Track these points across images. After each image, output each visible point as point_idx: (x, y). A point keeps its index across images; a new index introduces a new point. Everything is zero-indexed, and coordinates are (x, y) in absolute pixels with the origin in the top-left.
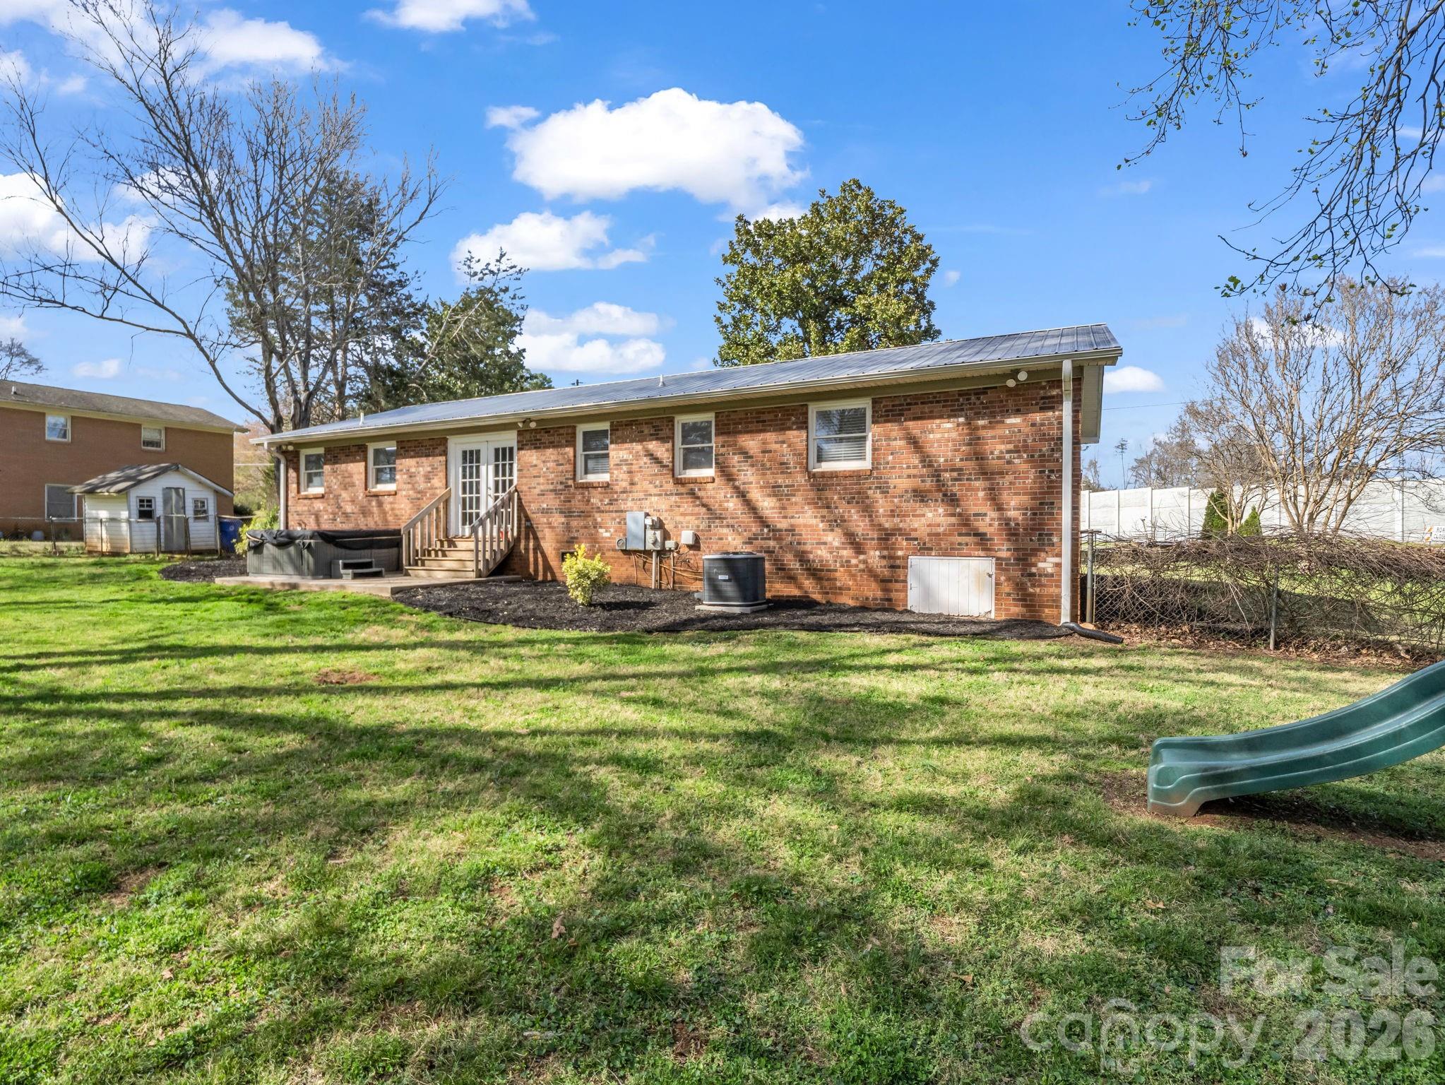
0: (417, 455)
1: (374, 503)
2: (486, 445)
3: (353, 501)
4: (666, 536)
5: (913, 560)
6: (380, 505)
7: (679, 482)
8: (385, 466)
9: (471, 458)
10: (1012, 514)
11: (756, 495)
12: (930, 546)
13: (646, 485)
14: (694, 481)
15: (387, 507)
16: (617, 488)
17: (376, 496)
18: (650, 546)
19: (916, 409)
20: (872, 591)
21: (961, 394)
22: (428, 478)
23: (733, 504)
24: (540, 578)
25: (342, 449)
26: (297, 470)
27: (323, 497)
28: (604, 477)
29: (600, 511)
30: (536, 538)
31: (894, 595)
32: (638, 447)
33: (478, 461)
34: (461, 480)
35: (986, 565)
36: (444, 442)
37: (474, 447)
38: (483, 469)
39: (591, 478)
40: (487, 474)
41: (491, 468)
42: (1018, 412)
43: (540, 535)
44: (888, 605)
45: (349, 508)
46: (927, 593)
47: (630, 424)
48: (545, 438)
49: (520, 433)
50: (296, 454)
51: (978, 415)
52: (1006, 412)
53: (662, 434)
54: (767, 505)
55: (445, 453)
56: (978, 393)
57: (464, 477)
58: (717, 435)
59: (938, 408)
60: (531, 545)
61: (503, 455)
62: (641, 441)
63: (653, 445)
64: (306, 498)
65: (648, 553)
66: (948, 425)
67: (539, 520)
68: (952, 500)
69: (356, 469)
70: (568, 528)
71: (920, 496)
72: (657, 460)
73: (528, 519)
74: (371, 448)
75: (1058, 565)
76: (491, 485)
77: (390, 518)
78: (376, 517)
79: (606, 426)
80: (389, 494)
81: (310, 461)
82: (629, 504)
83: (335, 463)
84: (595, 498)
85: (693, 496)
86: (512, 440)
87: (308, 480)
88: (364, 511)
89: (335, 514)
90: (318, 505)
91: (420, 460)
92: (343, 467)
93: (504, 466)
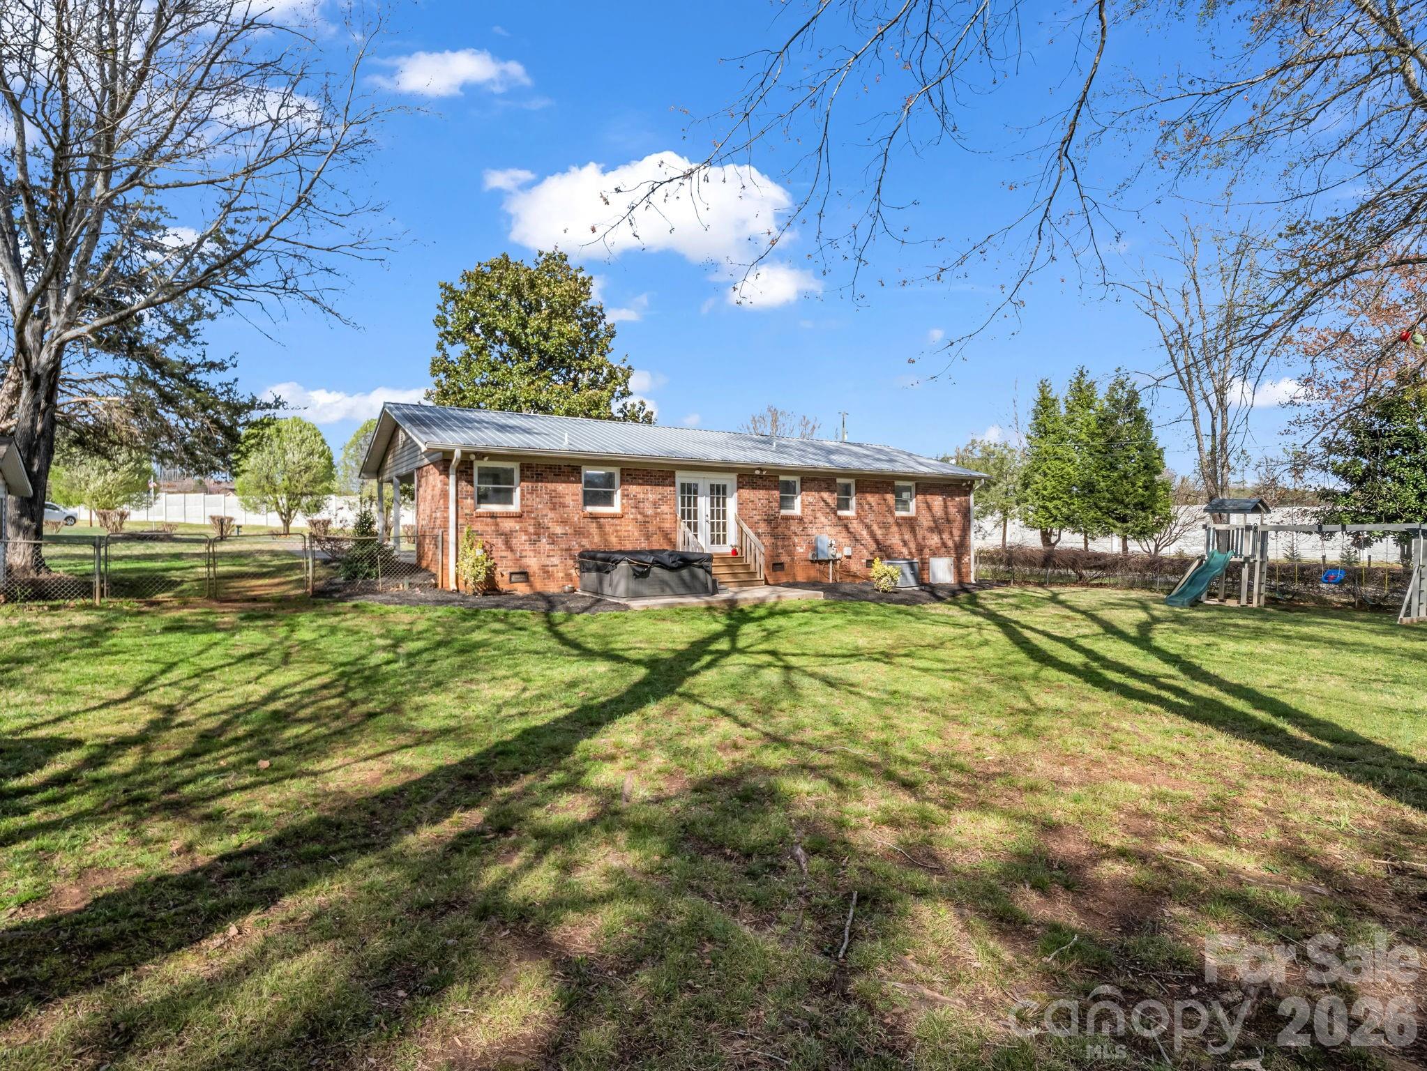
0: (645, 483)
1: (594, 525)
2: (704, 481)
3: (564, 522)
4: (836, 551)
5: (931, 560)
6: (601, 527)
7: (840, 518)
8: (598, 490)
9: (690, 492)
10: (957, 539)
11: (874, 528)
12: (935, 552)
13: (823, 519)
14: (847, 518)
15: (608, 529)
16: (805, 520)
17: (594, 517)
18: (830, 558)
19: (931, 490)
21: (946, 485)
22: (656, 505)
25: (550, 467)
26: (471, 482)
27: (519, 516)
28: (796, 512)
29: (797, 535)
31: (924, 576)
32: (816, 494)
33: (696, 492)
34: (680, 507)
35: (949, 561)
36: (672, 474)
37: (692, 481)
38: (701, 500)
39: (784, 512)
40: (704, 505)
41: (708, 500)
42: (959, 496)
45: (559, 530)
46: (934, 576)
47: (814, 480)
48: (760, 482)
49: (739, 476)
51: (951, 495)
53: (831, 488)
55: (673, 484)
56: (949, 486)
57: (683, 505)
58: (857, 493)
59: (940, 490)
61: (718, 492)
62: (819, 491)
63: (825, 495)
65: (828, 561)
66: (940, 498)
68: (940, 533)
69: (571, 492)
70: (776, 546)
71: (931, 530)
72: (827, 504)
74: (585, 470)
75: (970, 560)
76: (708, 512)
77: (613, 539)
78: (597, 539)
79: (796, 479)
80: (614, 517)
81: (487, 475)
82: (815, 531)
83: (537, 481)
84: (795, 527)
85: (846, 527)
86: (730, 480)
87: (482, 498)
88: (579, 532)
89: (538, 534)
90: (507, 525)
91: (649, 488)
92: (551, 486)
93: (718, 499)
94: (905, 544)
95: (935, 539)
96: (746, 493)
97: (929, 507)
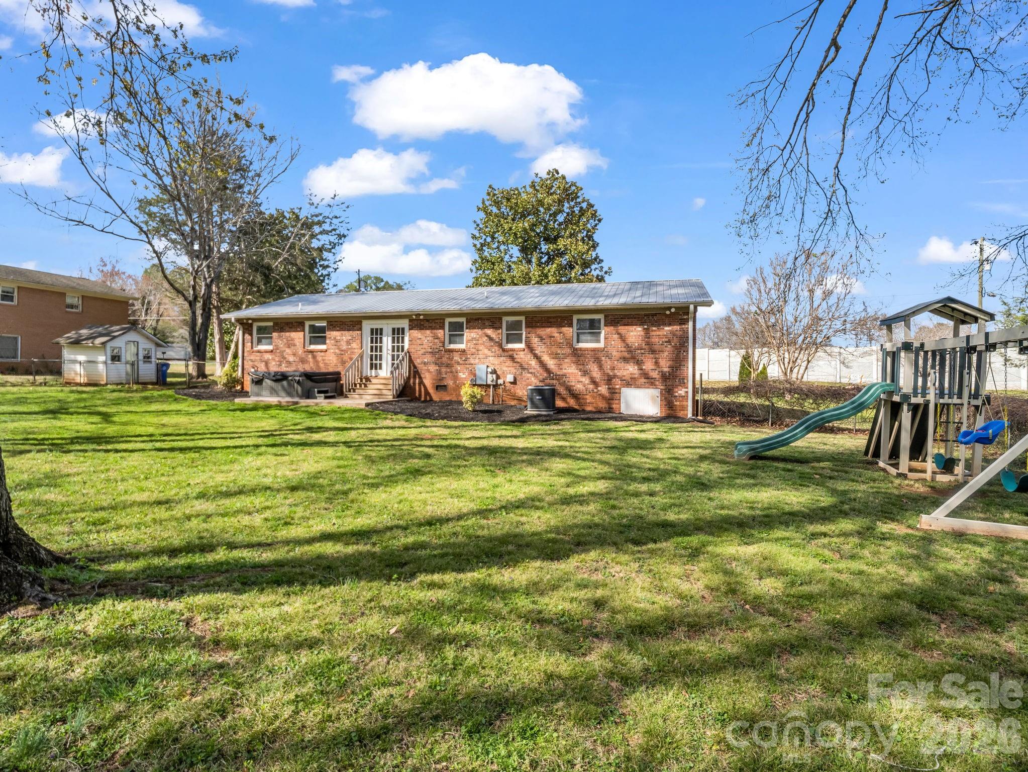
0: (341, 330)
1: (310, 356)
2: (387, 326)
3: (294, 355)
4: (498, 377)
5: (624, 390)
6: (314, 357)
7: (504, 350)
8: (318, 335)
9: (377, 334)
10: (666, 370)
11: (546, 358)
12: (631, 383)
13: (486, 351)
14: (513, 350)
15: (319, 359)
16: (468, 352)
17: (311, 352)
18: (489, 382)
19: (625, 321)
20: (602, 405)
21: (645, 315)
22: (348, 343)
23: (533, 363)
24: (423, 399)
25: (287, 324)
26: (251, 334)
27: (272, 351)
28: (462, 346)
29: (458, 363)
30: (420, 378)
31: (614, 406)
32: (480, 331)
33: (381, 334)
34: (369, 345)
35: (655, 392)
36: (360, 323)
37: (379, 327)
38: (385, 339)
39: (452, 346)
40: (387, 342)
41: (390, 339)
42: (670, 325)
43: (422, 376)
44: (610, 410)
45: (291, 359)
47: (477, 319)
48: (427, 324)
49: (410, 321)
50: (251, 325)
51: (653, 325)
52: (665, 325)
53: (495, 325)
54: (551, 363)
55: (360, 329)
56: (653, 315)
57: (372, 342)
58: (527, 327)
59: (635, 321)
60: (417, 381)
61: (398, 333)
62: (483, 329)
63: (489, 332)
64: (259, 352)
65: (488, 386)
66: (639, 329)
67: (421, 367)
68: (639, 363)
69: (297, 337)
70: (439, 372)
71: (625, 360)
72: (491, 339)
73: (415, 367)
74: (307, 324)
75: (687, 392)
76: (390, 347)
77: (321, 365)
78: (312, 365)
79: (463, 320)
80: (321, 351)
81: (261, 330)
82: (477, 361)
83: (281, 331)
84: (457, 358)
85: (512, 358)
86: (404, 324)
87: (259, 341)
88: (303, 361)
89: (281, 362)
90: (268, 356)
91: (343, 332)
92: (287, 334)
93: (398, 338)
94: (585, 373)
95: (631, 369)
96: (416, 333)
97: (622, 338)
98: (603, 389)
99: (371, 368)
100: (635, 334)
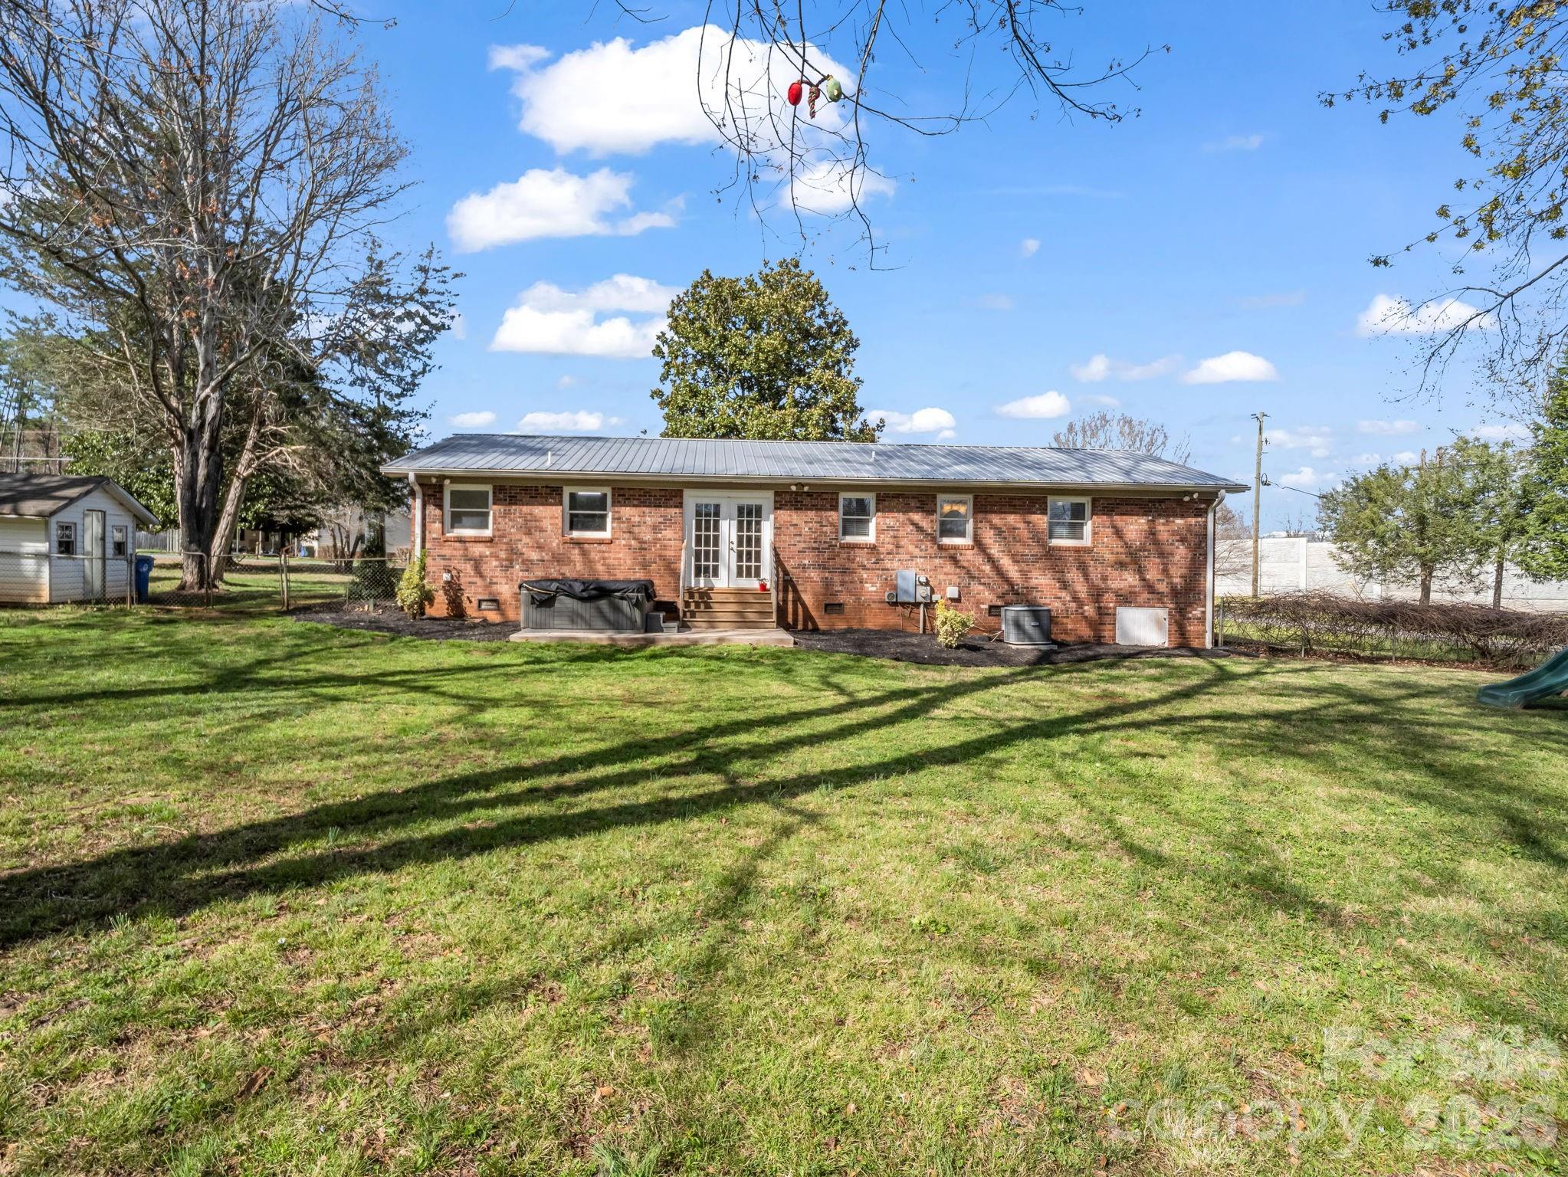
0: (642, 504)
1: (576, 551)
2: (729, 501)
3: (540, 547)
4: (932, 591)
5: (1119, 610)
6: (584, 554)
7: (941, 548)
8: (588, 512)
9: (708, 514)
10: (1177, 580)
11: (1004, 562)
12: (1127, 599)
13: (911, 548)
14: (955, 548)
15: (593, 556)
16: (882, 550)
17: (578, 543)
18: (919, 599)
19: (1124, 508)
20: (1086, 632)
21: (1150, 501)
22: (655, 528)
23: (986, 568)
24: (800, 627)
25: (525, 489)
26: (440, 507)
27: (491, 540)
28: (871, 538)
29: (864, 568)
30: (796, 591)
31: (1106, 634)
32: (901, 516)
33: (717, 515)
34: (694, 533)
35: (1162, 613)
36: (679, 494)
37: (713, 502)
38: (724, 525)
39: (850, 539)
40: (728, 530)
41: (734, 524)
42: (1182, 516)
43: (800, 588)
44: (1101, 641)
45: (534, 556)
46: (1125, 635)
47: (897, 496)
48: (807, 501)
49: (777, 494)
50: (440, 488)
51: (1160, 516)
52: (1176, 516)
53: (926, 508)
54: (1012, 569)
55: (680, 505)
56: (1161, 501)
57: (698, 529)
58: (974, 513)
59: (1136, 509)
60: (790, 596)
61: (749, 516)
62: (905, 512)
63: (917, 517)
64: (461, 540)
65: (917, 605)
66: (1143, 520)
67: (794, 572)
68: (1140, 571)
69: (551, 516)
70: (827, 584)
71: (1121, 565)
72: (919, 528)
73: (786, 573)
74: (567, 491)
75: (1204, 613)
76: (733, 539)
77: (600, 568)
78: (579, 567)
79: (869, 496)
80: (601, 542)
81: (458, 498)
82: (896, 564)
83: (510, 504)
84: (861, 557)
85: (954, 560)
86: (766, 499)
87: (456, 520)
88: (559, 559)
89: (511, 561)
90: (477, 550)
91: (647, 510)
92: (525, 509)
93: (749, 523)
94: (1065, 585)
95: (1129, 580)
96: (785, 515)
97: (1118, 533)
98: (1089, 610)
99: (698, 574)
100: (1135, 527)
